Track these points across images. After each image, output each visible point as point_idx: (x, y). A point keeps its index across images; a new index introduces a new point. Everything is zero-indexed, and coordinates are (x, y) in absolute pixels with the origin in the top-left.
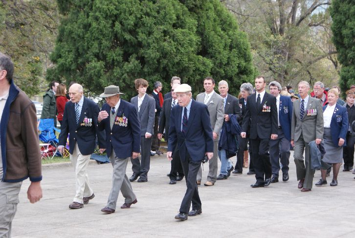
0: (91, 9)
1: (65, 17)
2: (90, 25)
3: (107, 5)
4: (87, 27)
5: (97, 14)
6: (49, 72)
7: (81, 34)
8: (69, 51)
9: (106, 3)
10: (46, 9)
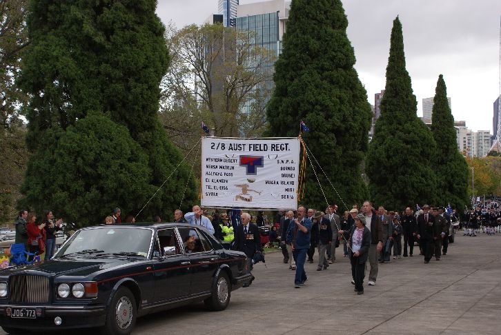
0: (56, 147)
1: (33, 155)
2: (55, 161)
3: (70, 143)
4: (52, 162)
5: (61, 151)
6: (19, 202)
7: (47, 169)
8: (37, 184)
9: (69, 141)
10: (15, 147)
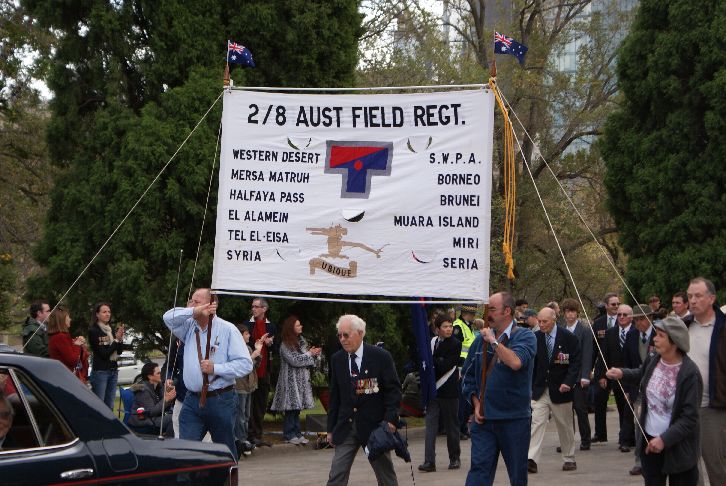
0: (118, 153)
1: (63, 172)
2: (115, 186)
3: (151, 145)
4: (109, 189)
5: (130, 163)
6: (32, 284)
7: (98, 205)
8: (73, 241)
9: (147, 141)
10: (23, 155)
